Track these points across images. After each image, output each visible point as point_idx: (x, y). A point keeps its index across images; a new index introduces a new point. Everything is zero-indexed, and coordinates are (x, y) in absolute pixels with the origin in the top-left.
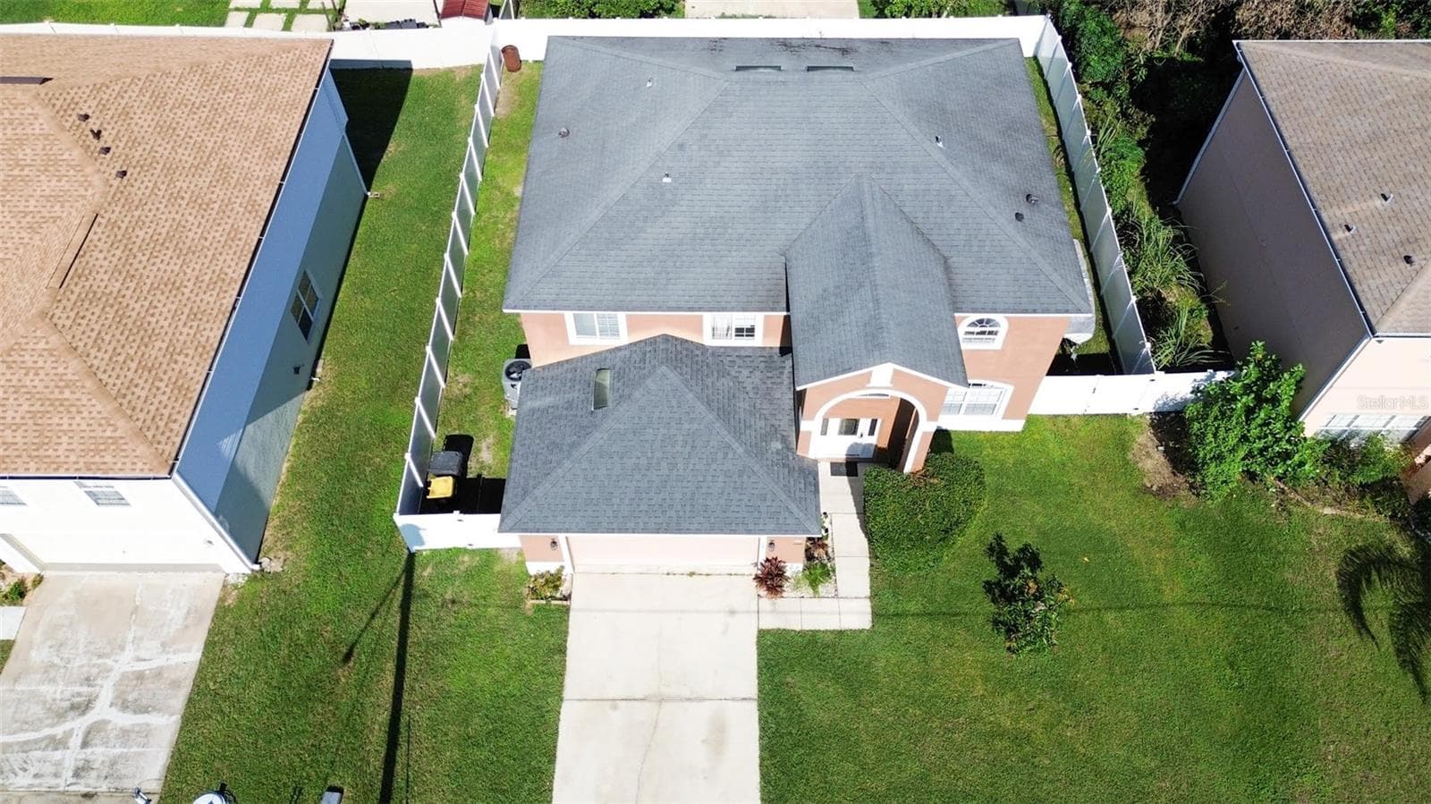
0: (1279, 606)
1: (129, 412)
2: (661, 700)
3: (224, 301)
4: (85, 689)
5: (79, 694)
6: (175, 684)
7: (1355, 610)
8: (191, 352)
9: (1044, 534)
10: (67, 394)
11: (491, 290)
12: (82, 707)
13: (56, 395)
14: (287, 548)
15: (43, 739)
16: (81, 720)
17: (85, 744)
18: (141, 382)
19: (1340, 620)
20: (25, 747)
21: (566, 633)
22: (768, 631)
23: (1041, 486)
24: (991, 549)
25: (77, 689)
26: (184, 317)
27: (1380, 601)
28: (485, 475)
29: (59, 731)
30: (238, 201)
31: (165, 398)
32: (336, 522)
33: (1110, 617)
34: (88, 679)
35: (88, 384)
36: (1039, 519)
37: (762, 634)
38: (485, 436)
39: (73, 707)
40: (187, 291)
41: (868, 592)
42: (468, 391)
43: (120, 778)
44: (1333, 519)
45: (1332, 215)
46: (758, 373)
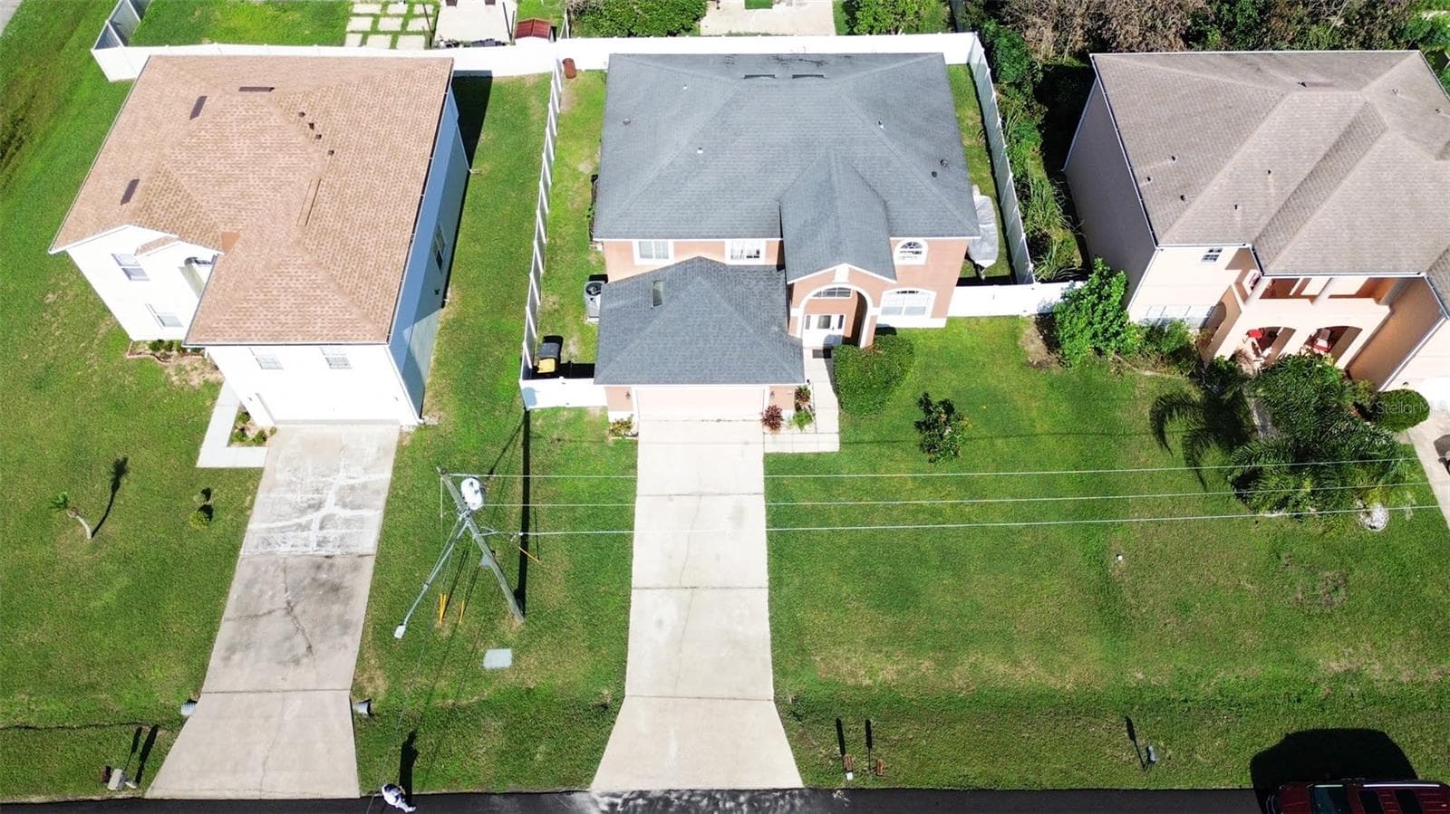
0: (1110, 432)
1: (359, 304)
2: (701, 495)
3: (405, 236)
4: (316, 496)
5: (313, 499)
6: (377, 492)
7: (1160, 434)
8: (389, 268)
9: (957, 393)
10: (318, 292)
11: (568, 238)
12: (317, 506)
13: (311, 293)
14: (440, 410)
15: (294, 525)
16: (315, 514)
17: (321, 528)
18: (362, 285)
19: (1151, 439)
20: (282, 530)
21: (636, 457)
22: (771, 454)
23: (956, 362)
24: (921, 402)
25: (310, 496)
26: (382, 246)
27: (1177, 429)
28: (573, 361)
29: (303, 520)
30: (406, 170)
31: (378, 296)
32: (472, 393)
33: (999, 442)
34: (317, 490)
35: (332, 285)
36: (954, 383)
37: (767, 456)
38: (572, 336)
39: (310, 506)
40: (382, 229)
41: (837, 430)
42: (556, 306)
43: (348, 546)
44: (1150, 379)
45: (1140, 171)
46: (762, 283)
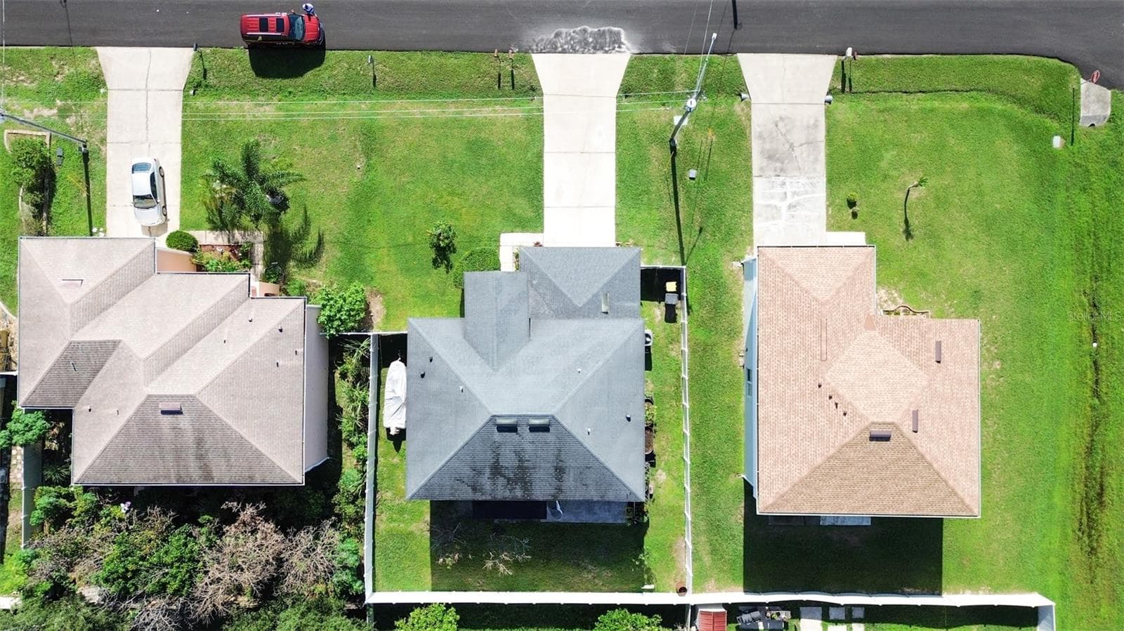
0: (345, 243)
1: (779, 270)
2: (578, 207)
3: (762, 330)
4: (793, 213)
5: (794, 211)
6: (759, 215)
7: (320, 242)
8: (767, 303)
9: (428, 273)
10: (804, 275)
12: (790, 207)
13: (808, 275)
14: (732, 271)
15: (802, 194)
16: (790, 202)
17: (785, 193)
18: (780, 284)
19: (327, 238)
20: (807, 192)
21: (616, 232)
22: (539, 232)
23: (426, 297)
24: (451, 267)
25: (796, 213)
26: (774, 318)
27: (309, 245)
28: (657, 303)
29: (796, 198)
31: (770, 280)
32: (715, 283)
33: (410, 239)
34: (793, 217)
35: (797, 279)
36: (429, 280)
37: (542, 231)
38: (659, 322)
39: (795, 206)
41: (501, 248)
42: (671, 346)
43: (769, 182)
44: (314, 278)
